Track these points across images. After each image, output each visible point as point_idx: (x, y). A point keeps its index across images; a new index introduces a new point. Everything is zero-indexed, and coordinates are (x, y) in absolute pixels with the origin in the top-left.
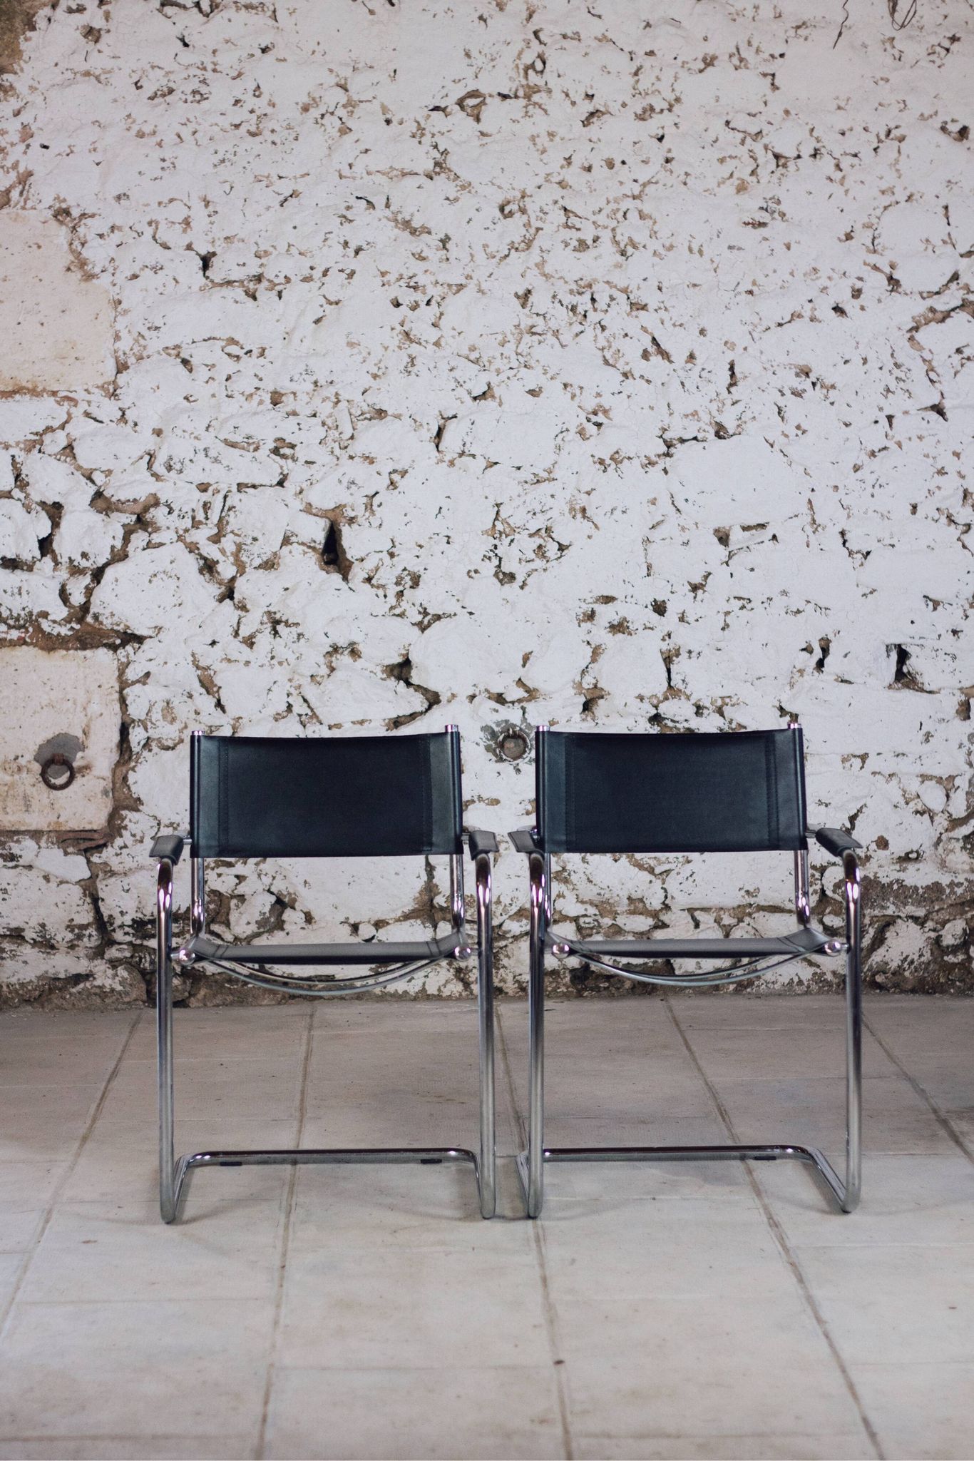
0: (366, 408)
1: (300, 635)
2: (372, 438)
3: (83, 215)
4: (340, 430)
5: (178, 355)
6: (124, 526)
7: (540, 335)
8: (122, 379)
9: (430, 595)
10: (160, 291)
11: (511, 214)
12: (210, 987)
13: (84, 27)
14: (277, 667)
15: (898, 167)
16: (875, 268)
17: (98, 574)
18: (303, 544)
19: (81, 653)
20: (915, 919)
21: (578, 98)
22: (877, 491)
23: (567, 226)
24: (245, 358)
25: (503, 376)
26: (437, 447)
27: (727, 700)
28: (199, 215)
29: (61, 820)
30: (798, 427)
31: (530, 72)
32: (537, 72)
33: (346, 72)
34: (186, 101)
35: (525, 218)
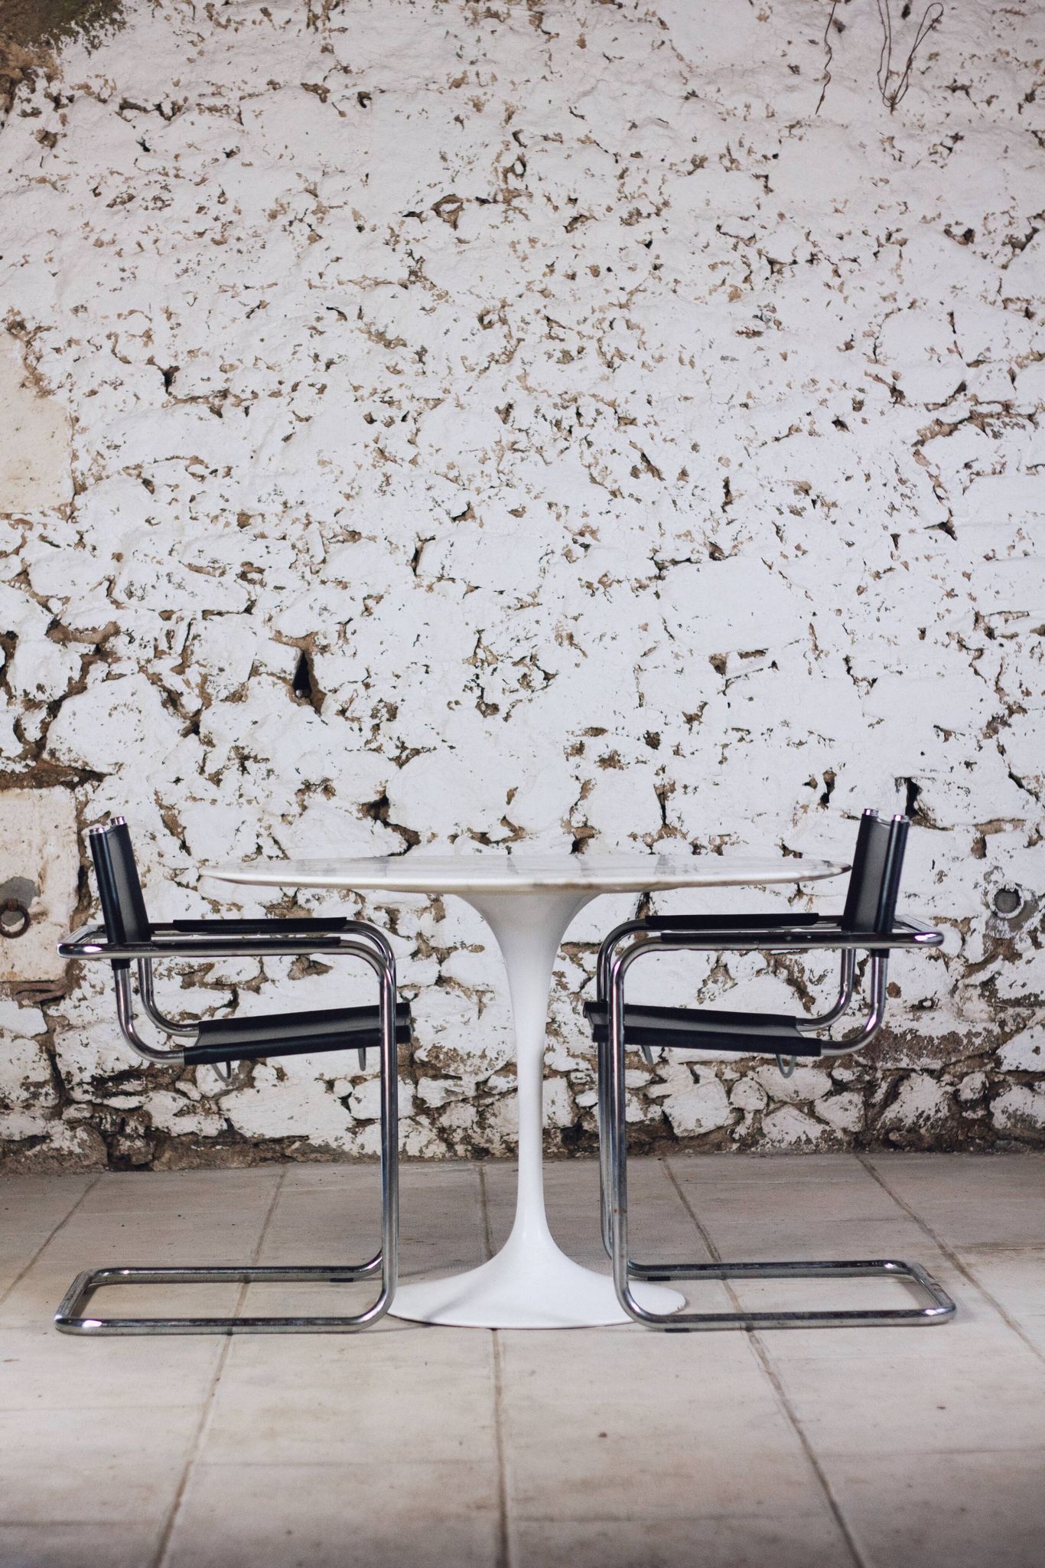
0: (338, 530)
1: (270, 772)
2: (345, 561)
3: (39, 329)
4: (311, 553)
5: (139, 476)
6: (82, 656)
7: (523, 451)
8: (80, 501)
9: (408, 728)
10: (120, 408)
11: (490, 324)
12: (175, 1149)
13: (39, 131)
14: (245, 805)
15: (899, 272)
16: (878, 379)
17: (54, 708)
18: (272, 674)
19: (36, 792)
20: (931, 1072)
21: (560, 201)
22: (882, 614)
23: (551, 337)
24: (210, 478)
25: (484, 496)
26: (415, 570)
27: (726, 839)
28: (161, 328)
29: (15, 970)
30: (798, 548)
31: (510, 175)
32: (517, 175)
33: (316, 177)
34: (146, 208)
35: (505, 328)
